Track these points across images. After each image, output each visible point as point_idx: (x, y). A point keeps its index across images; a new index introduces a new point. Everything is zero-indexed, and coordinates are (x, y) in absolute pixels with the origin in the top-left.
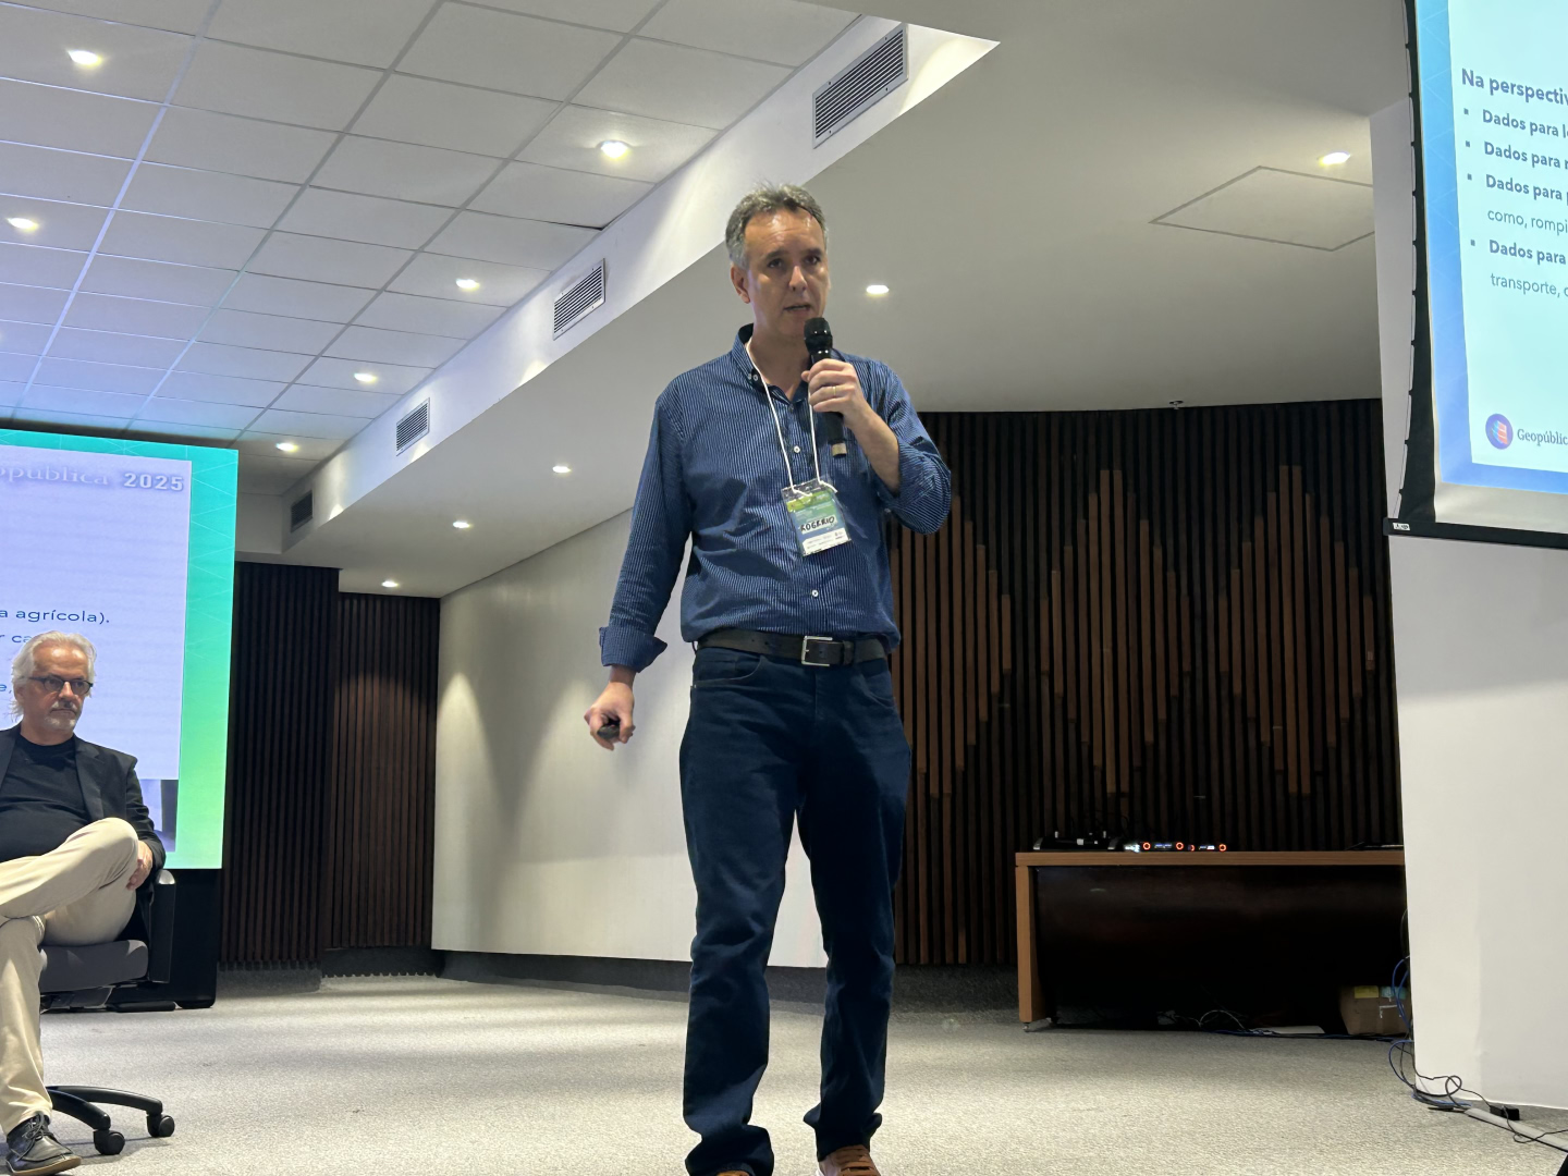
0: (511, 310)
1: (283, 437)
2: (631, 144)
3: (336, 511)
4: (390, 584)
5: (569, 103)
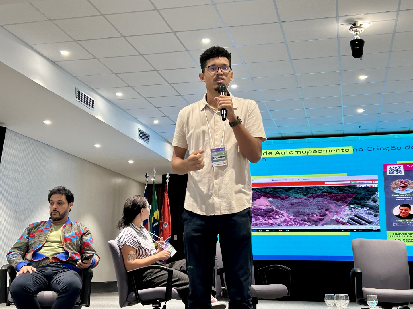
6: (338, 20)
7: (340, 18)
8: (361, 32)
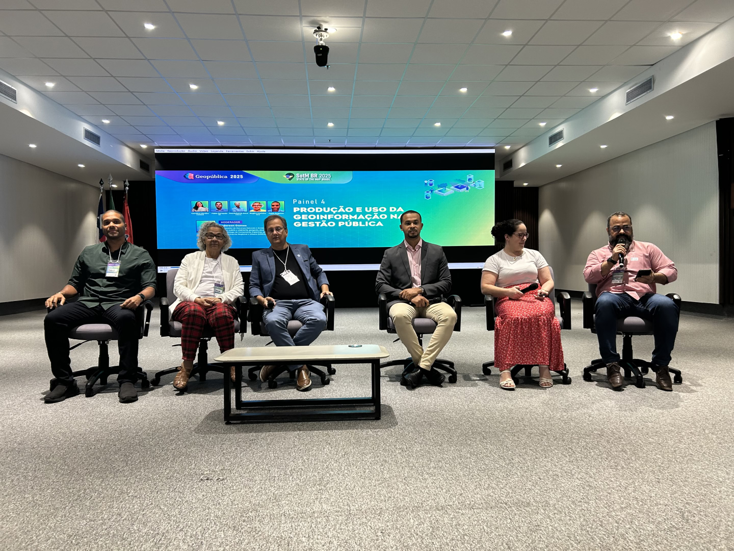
0: (604, 97)
1: (507, 144)
2: (684, 32)
3: (522, 164)
4: (525, 184)
5: (669, 21)
6: (301, 20)
7: (303, 18)
8: (325, 37)
